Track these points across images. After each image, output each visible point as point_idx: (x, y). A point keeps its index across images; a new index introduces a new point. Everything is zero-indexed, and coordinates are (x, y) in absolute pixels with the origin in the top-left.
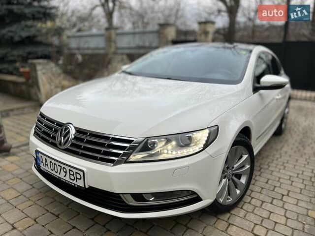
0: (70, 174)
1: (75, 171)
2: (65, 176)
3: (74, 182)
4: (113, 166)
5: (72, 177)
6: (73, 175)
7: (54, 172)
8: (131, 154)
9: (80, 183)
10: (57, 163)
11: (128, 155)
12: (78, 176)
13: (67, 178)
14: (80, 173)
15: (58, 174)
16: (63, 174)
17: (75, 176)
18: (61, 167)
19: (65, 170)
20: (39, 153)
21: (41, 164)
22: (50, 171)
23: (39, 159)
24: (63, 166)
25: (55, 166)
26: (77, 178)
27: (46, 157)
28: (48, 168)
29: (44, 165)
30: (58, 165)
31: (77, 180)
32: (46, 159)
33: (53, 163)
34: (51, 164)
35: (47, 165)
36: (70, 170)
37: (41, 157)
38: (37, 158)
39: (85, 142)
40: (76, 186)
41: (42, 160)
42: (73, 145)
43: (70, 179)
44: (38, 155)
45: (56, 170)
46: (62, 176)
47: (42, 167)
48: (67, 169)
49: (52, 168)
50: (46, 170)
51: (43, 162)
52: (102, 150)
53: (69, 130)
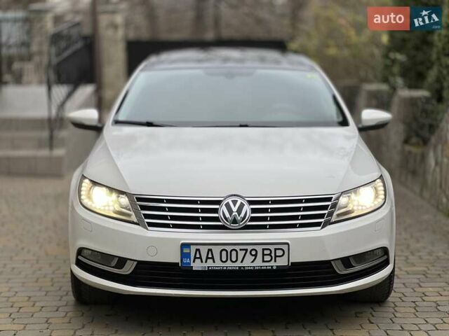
0: (264, 255)
1: (273, 248)
2: (253, 262)
3: (273, 263)
4: (322, 228)
5: (268, 258)
6: (270, 255)
7: (229, 264)
8: (333, 212)
9: (282, 262)
10: (237, 248)
12: (279, 253)
13: (258, 263)
14: (283, 248)
15: (238, 264)
16: (249, 258)
17: (273, 255)
18: (246, 250)
19: (254, 253)
20: (191, 246)
21: (194, 261)
22: (218, 264)
23: (188, 255)
24: (249, 248)
25: (234, 253)
26: (276, 256)
27: (210, 247)
28: (214, 262)
29: (202, 262)
30: (241, 250)
31: (277, 258)
32: (210, 250)
33: (229, 250)
34: (224, 253)
35: (213, 258)
36: (263, 250)
37: (198, 250)
38: (184, 255)
39: (271, 212)
40: (275, 268)
41: (198, 256)
42: (253, 219)
43: (264, 261)
44: (186, 251)
45: (234, 259)
46: (248, 263)
47: (197, 266)
48: (259, 249)
49: (224, 259)
50: (208, 267)
51: (200, 258)
52: (299, 216)
53: (241, 203)
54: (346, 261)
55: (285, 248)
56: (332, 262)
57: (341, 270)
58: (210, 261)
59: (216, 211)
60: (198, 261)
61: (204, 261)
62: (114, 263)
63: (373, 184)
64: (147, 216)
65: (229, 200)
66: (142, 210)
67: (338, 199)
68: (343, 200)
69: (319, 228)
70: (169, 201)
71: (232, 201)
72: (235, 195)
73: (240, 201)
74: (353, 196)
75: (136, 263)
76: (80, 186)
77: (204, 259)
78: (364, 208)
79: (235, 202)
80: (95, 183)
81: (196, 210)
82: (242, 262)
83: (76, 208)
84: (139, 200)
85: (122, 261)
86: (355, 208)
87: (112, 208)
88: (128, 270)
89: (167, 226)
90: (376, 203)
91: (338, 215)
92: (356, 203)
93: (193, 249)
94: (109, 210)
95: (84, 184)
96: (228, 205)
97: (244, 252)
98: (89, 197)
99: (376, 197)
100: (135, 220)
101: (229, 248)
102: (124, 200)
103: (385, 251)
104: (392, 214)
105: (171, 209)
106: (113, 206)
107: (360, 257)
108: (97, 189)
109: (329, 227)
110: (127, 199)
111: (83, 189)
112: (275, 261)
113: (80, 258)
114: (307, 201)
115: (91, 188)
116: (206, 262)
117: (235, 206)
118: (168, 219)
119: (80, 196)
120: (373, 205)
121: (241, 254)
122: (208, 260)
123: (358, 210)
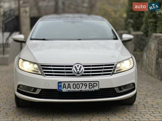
0: (89, 86)
1: (93, 83)
2: (85, 88)
3: (93, 89)
5: (91, 87)
6: (92, 85)
7: (76, 89)
9: (96, 88)
10: (79, 83)
12: (95, 85)
13: (87, 89)
15: (80, 89)
16: (84, 87)
17: (93, 85)
18: (83, 84)
19: (86, 85)
20: (62, 83)
21: (63, 88)
22: (72, 89)
23: (61, 86)
24: (84, 83)
25: (78, 85)
26: (94, 86)
27: (69, 83)
28: (71, 88)
29: (66, 88)
30: (81, 84)
31: (94, 87)
32: (69, 84)
33: (76, 84)
34: (74, 85)
35: (70, 87)
36: (89, 84)
37: (64, 84)
38: (59, 86)
39: (92, 70)
40: (93, 90)
41: (64, 86)
42: (85, 72)
43: (89, 88)
44: (60, 84)
45: (78, 87)
46: (83, 89)
47: (64, 90)
48: (88, 83)
49: (74, 87)
50: (68, 91)
51: (65, 87)
52: (102, 71)
53: (81, 66)
54: (120, 88)
55: (97, 83)
56: (115, 88)
57: (118, 91)
58: (69, 88)
59: (71, 69)
60: (64, 88)
61: (67, 88)
62: (32, 90)
63: (129, 60)
64: (45, 72)
65: (76, 65)
66: (43, 69)
67: (116, 65)
68: (118, 65)
69: (110, 75)
70: (53, 66)
71: (77, 65)
72: (78, 63)
73: (80, 65)
74: (122, 64)
75: (41, 90)
76: (18, 62)
77: (67, 87)
78: (126, 68)
79: (78, 66)
80: (24, 60)
81: (63, 69)
82: (81, 88)
83: (17, 70)
84: (42, 66)
85: (35, 89)
86: (123, 68)
87: (31, 69)
88: (37, 92)
89: (52, 75)
90: (130, 66)
91: (117, 71)
92: (123, 67)
93: (63, 84)
94: (30, 70)
95: (20, 61)
96: (75, 67)
97: (82, 84)
98: (22, 66)
99: (130, 64)
100: (40, 73)
101: (76, 83)
102: (36, 66)
103: (134, 84)
104: (136, 71)
105: (54, 69)
106: (32, 69)
107: (125, 86)
108: (25, 62)
109: (113, 75)
110: (37, 66)
111: (19, 63)
112: (94, 88)
113: (19, 89)
114: (105, 65)
115: (23, 62)
116: (68, 89)
117: (78, 67)
118: (53, 73)
119: (18, 65)
120: (129, 67)
121: (81, 85)
122: (68, 88)
123: (124, 69)
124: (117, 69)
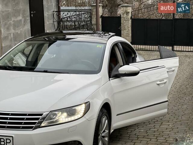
1: (5, 138)
4: (33, 130)
6: (4, 141)
8: (42, 122)
11: (41, 123)
26: (7, 143)
36: (1, 139)
39: (9, 120)
55: (11, 139)
109: (38, 129)
124: (46, 121)
